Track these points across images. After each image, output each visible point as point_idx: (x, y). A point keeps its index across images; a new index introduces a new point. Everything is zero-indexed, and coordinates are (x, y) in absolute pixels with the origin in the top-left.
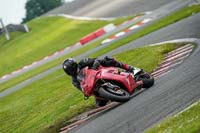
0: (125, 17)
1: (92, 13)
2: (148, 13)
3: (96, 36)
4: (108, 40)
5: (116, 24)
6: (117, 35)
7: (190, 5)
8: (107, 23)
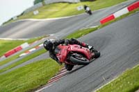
0: (36, 38)
1: (14, 35)
2: (52, 35)
3: (15, 51)
4: (24, 54)
5: (30, 43)
6: (30, 51)
7: (81, 29)
8: (23, 42)
